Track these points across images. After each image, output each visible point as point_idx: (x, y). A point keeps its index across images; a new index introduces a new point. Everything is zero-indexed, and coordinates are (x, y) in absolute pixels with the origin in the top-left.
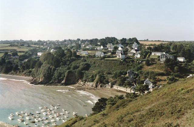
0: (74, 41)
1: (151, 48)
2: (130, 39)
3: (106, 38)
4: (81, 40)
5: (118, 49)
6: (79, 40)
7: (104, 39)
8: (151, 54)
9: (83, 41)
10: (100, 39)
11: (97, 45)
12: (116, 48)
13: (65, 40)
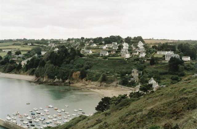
0: (78, 40)
1: (156, 47)
2: (135, 38)
3: (110, 36)
4: (85, 38)
5: (123, 48)
6: (83, 38)
7: (109, 38)
8: (156, 52)
9: (88, 40)
10: (104, 38)
11: (101, 44)
12: (120, 47)
13: (69, 39)
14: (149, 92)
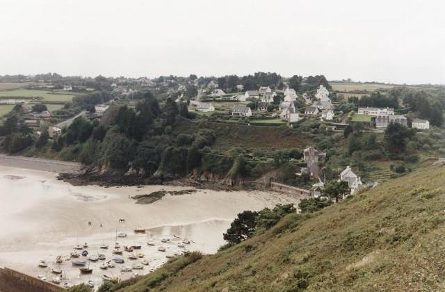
0: (182, 80)
1: (356, 99)
2: (311, 77)
3: (256, 74)
4: (198, 77)
5: (283, 100)
6: (193, 77)
7: (252, 76)
9: (205, 81)
10: (242, 76)
11: (235, 90)
12: (279, 99)
13: (161, 77)
14: (341, 198)
